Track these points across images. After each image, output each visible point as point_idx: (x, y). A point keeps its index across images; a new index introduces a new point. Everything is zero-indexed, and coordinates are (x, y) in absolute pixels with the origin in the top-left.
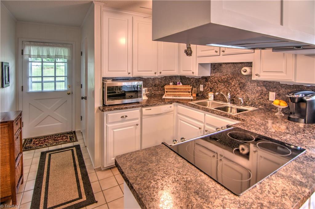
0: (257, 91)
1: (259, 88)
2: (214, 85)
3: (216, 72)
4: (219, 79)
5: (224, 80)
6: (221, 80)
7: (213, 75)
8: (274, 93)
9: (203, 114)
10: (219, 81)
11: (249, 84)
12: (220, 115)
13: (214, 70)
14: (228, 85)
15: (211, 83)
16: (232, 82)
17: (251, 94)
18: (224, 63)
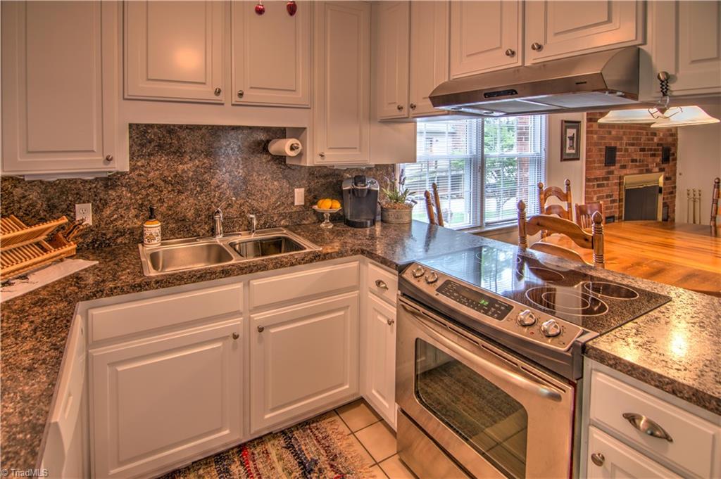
0: (272, 190)
1: (275, 183)
2: (148, 195)
3: (150, 155)
4: (166, 173)
5: (184, 175)
6: (175, 176)
7: (139, 164)
8: (302, 190)
9: (239, 286)
10: (165, 181)
11: (256, 178)
12: (300, 263)
13: (142, 145)
14: (198, 189)
15: (131, 192)
16: (212, 178)
17: (261, 199)
18: (181, 127)
